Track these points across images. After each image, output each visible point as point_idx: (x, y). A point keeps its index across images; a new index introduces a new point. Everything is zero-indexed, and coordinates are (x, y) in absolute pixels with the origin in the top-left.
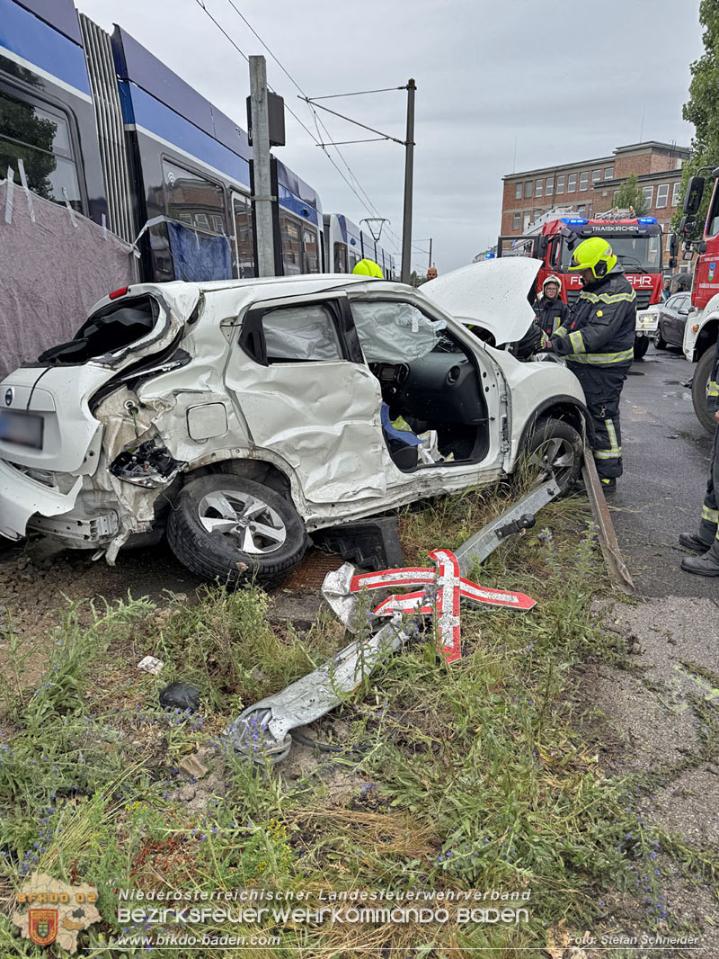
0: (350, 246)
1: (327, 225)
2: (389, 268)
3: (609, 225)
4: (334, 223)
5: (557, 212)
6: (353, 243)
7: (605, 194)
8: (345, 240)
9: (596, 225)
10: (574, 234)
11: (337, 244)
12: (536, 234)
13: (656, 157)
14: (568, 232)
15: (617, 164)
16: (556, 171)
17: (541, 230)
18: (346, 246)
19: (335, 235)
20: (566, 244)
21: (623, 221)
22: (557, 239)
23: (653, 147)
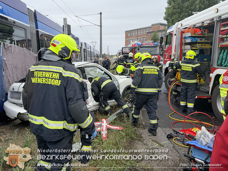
0: (87, 49)
1: (82, 45)
2: (97, 53)
3: (147, 44)
4: (83, 44)
5: (135, 42)
6: (88, 48)
7: (150, 35)
8: (86, 48)
9: (144, 45)
10: (139, 47)
11: (84, 49)
12: (131, 47)
13: (161, 26)
14: (138, 46)
15: (152, 28)
16: (138, 30)
17: (132, 46)
18: (86, 50)
19: (84, 47)
20: (137, 49)
21: (150, 43)
22: (135, 48)
23: (160, 24)
